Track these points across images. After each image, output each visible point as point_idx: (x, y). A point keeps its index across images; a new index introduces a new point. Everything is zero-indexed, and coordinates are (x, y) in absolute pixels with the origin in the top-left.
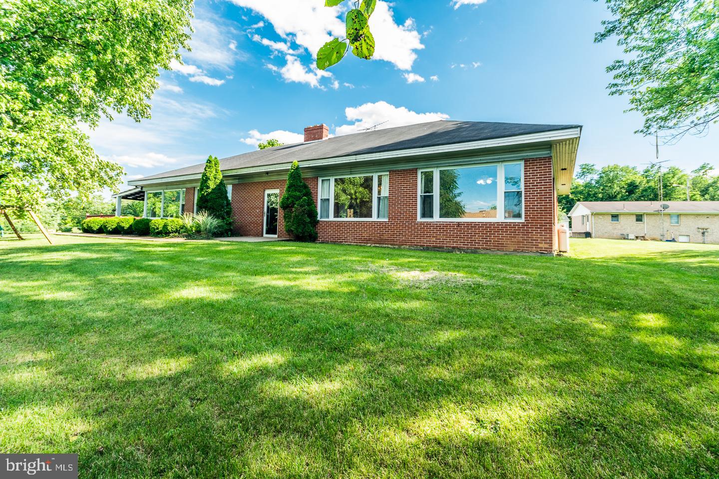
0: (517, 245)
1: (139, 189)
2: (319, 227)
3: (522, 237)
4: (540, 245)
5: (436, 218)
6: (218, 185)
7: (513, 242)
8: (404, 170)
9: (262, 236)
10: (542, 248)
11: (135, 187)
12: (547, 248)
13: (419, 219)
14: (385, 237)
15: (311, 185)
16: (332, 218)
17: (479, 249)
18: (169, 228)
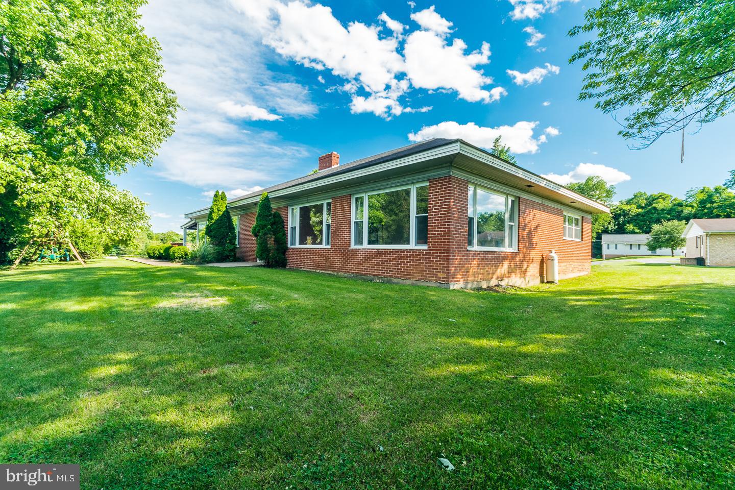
0: (422, 273)
1: (194, 222)
2: (288, 253)
3: (425, 266)
4: (439, 275)
5: (365, 245)
6: (221, 217)
7: (418, 270)
8: (342, 197)
9: (256, 261)
10: (440, 278)
11: (189, 220)
12: (445, 278)
13: (353, 246)
14: (328, 264)
15: (283, 214)
16: (297, 246)
17: (392, 277)
18: (176, 254)
